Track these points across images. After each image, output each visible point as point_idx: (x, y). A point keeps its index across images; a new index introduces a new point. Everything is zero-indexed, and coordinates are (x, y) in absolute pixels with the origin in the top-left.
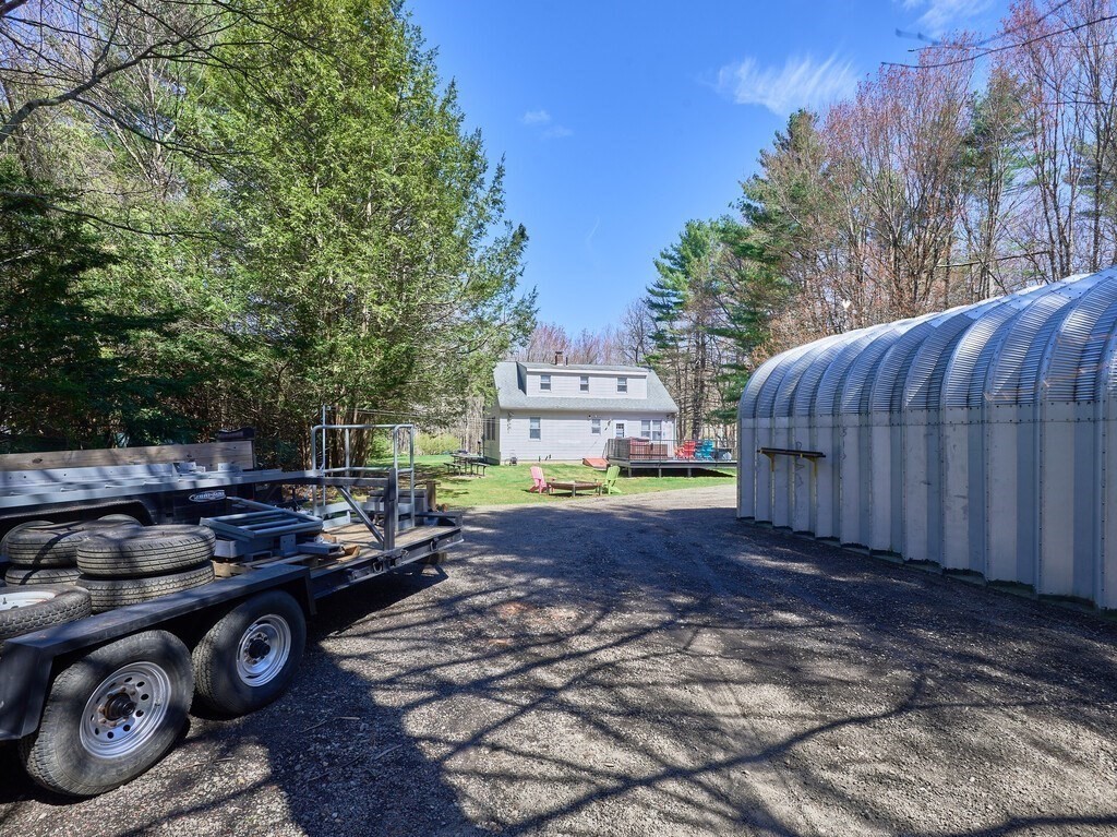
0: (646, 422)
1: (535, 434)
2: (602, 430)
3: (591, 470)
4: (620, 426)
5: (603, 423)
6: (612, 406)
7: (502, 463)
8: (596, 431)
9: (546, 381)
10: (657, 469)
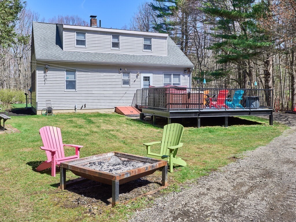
0: (168, 75)
1: (71, 85)
2: (131, 82)
3: (124, 119)
4: (147, 79)
5: (133, 76)
6: (140, 62)
7: (39, 113)
8: (126, 82)
9: (81, 38)
10: (196, 119)
